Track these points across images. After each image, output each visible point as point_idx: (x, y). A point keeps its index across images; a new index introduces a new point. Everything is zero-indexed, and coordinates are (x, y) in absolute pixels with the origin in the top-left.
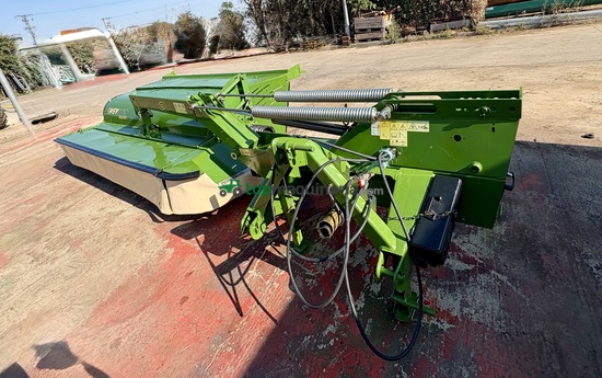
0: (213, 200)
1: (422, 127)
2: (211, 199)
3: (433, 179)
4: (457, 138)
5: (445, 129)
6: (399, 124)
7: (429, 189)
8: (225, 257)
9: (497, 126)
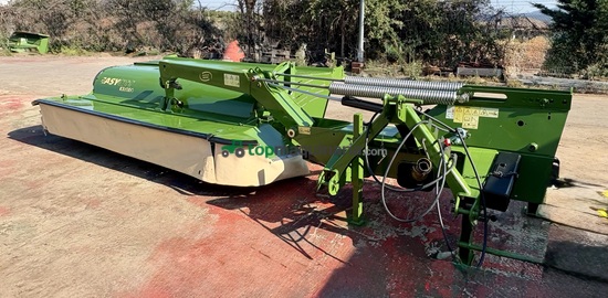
0: (261, 175)
1: (492, 113)
2: (259, 173)
3: (497, 156)
4: (521, 123)
5: (510, 116)
6: (472, 110)
7: (495, 161)
8: (278, 224)
9: (551, 115)
